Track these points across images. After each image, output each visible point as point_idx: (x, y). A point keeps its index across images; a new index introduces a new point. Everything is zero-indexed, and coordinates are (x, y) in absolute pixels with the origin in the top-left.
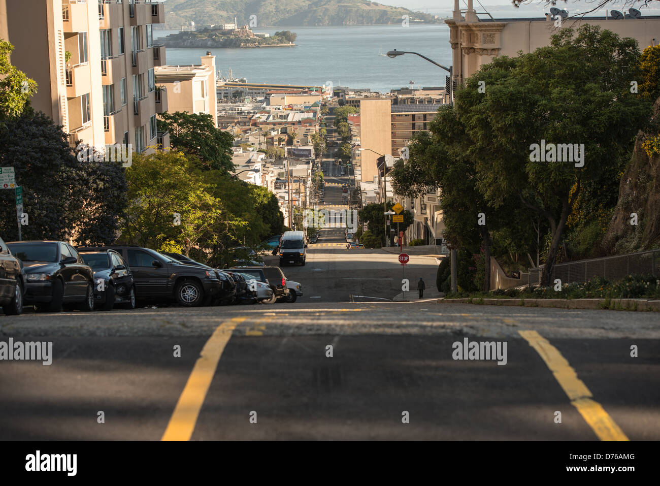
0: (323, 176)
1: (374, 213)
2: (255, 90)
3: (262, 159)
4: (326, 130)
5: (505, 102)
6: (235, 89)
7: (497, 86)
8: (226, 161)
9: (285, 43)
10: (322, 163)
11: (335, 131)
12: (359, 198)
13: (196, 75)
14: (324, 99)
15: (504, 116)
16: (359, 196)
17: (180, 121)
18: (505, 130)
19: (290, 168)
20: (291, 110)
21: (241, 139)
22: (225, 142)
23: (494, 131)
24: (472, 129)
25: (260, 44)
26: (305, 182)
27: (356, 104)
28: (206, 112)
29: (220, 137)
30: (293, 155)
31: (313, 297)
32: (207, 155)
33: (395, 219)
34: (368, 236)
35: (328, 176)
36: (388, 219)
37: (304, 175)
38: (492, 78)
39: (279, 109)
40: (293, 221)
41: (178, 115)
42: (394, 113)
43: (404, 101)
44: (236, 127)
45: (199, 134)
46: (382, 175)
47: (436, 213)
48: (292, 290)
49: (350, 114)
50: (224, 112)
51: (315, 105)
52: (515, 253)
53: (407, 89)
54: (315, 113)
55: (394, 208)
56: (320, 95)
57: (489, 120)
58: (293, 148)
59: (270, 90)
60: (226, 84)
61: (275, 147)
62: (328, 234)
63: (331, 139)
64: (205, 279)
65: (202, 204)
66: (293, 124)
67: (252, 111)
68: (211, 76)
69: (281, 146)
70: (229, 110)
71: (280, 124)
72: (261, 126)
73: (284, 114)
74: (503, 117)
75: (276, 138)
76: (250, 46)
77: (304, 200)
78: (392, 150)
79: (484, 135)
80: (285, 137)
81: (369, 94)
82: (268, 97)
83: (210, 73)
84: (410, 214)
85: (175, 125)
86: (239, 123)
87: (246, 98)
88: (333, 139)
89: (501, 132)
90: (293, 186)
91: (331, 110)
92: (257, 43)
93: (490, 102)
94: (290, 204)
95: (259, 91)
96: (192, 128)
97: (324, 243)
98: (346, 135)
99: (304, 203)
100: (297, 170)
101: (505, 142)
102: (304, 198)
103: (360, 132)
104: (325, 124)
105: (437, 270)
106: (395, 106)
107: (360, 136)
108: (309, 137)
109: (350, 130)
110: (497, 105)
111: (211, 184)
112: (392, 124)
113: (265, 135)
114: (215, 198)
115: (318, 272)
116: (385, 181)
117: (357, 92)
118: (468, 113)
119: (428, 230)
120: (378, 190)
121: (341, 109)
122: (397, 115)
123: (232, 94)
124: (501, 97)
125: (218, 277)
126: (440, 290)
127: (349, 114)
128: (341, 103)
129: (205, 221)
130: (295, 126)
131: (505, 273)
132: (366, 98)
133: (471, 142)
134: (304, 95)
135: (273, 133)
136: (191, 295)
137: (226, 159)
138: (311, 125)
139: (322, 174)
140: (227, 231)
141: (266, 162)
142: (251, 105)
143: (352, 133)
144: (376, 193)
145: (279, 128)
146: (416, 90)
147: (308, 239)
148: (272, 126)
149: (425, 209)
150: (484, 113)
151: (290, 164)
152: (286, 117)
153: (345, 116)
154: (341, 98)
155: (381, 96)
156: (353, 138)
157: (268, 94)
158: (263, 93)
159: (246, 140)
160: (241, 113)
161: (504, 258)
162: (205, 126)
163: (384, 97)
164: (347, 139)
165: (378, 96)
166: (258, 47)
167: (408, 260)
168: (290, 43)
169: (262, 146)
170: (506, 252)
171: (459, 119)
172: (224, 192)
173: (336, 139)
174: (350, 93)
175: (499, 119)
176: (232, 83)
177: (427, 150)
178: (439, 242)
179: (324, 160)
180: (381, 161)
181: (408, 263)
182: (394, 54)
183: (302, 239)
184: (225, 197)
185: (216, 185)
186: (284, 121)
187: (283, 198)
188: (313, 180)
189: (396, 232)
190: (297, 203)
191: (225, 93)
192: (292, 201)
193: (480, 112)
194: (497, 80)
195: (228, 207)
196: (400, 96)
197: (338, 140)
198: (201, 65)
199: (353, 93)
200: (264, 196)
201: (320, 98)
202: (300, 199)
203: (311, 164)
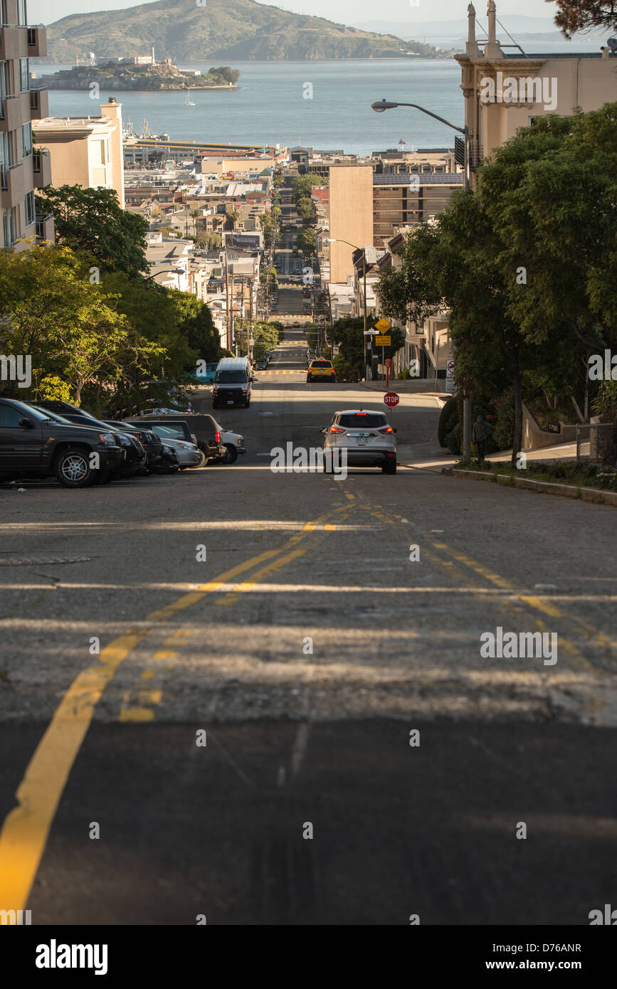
0: (275, 273)
1: (348, 331)
2: (180, 152)
3: (190, 251)
4: (281, 208)
5: (555, 186)
6: (153, 150)
7: (543, 161)
8: (136, 257)
9: (223, 84)
10: (275, 256)
11: (294, 210)
12: (326, 305)
13: (93, 132)
14: (278, 164)
15: (553, 207)
16: (327, 303)
17: (69, 199)
18: (554, 230)
19: (229, 263)
20: (232, 180)
21: (161, 221)
22: (135, 229)
23: (537, 230)
24: (504, 226)
25: (188, 86)
26: (250, 283)
27: (323, 171)
28: (108, 185)
29: (128, 222)
30: (234, 244)
31: (261, 454)
32: (109, 248)
33: (379, 342)
34: (341, 362)
35: (284, 274)
36: (369, 340)
37: (248, 272)
38: (534, 148)
39: (214, 178)
40: (234, 339)
41: (66, 190)
42: (378, 186)
43: (391, 168)
44: (153, 204)
45: (97, 217)
46: (360, 275)
47: (438, 333)
48: (229, 446)
49: (315, 186)
50: (136, 182)
51: (266, 173)
52: (553, 396)
53: (395, 151)
54: (265, 184)
55: (377, 325)
56: (271, 159)
57: (530, 213)
58: (234, 233)
59: (201, 151)
60: (139, 143)
61: (208, 233)
62: (283, 356)
63: (288, 221)
64: (99, 447)
65: (100, 323)
66: (234, 199)
67: (176, 181)
68: (116, 134)
69: (217, 231)
70: (143, 179)
71: (216, 199)
72: (188, 203)
73: (221, 186)
74: (551, 209)
75: (209, 220)
76: (174, 88)
77: (248, 309)
78: (374, 237)
79: (521, 235)
80: (223, 219)
81: (341, 158)
82: (198, 162)
83: (114, 129)
84: (400, 333)
85: (63, 204)
86: (157, 197)
87: (168, 163)
88: (291, 221)
89: (548, 233)
90: (233, 289)
91: (288, 179)
92: (183, 84)
93: (531, 187)
94: (229, 315)
95: (185, 153)
96: (86, 209)
97: (277, 369)
98: (308, 215)
99: (249, 313)
100: (239, 266)
101: (555, 248)
102: (248, 306)
103: (328, 212)
104: (280, 200)
105: (440, 414)
106: (379, 175)
107: (329, 217)
108: (257, 218)
109: (315, 209)
110: (544, 190)
111: (113, 294)
112: (374, 201)
113: (195, 215)
114: (119, 314)
115: (269, 417)
116: (365, 284)
117: (326, 154)
118: (497, 201)
119: (425, 356)
120: (353, 296)
121: (302, 180)
122: (381, 189)
123: (147, 156)
124: (550, 179)
125: (118, 441)
126: (443, 445)
127: (313, 186)
128: (303, 170)
129: (104, 347)
130: (237, 203)
131: (538, 425)
132: (337, 165)
133: (501, 246)
134: (250, 158)
135: (206, 213)
136: (78, 470)
137: (136, 254)
138: (259, 202)
139: (274, 271)
140: (135, 362)
141: (195, 255)
142: (174, 173)
143: (318, 213)
144: (350, 299)
145: (214, 205)
146: (409, 153)
147: (254, 363)
148: (204, 203)
149: (422, 327)
150: (522, 202)
151: (229, 257)
152: (224, 189)
153: (307, 189)
154: (302, 163)
155: (359, 162)
156: (319, 220)
157: (199, 157)
158: (192, 155)
159: (168, 222)
160: (160, 184)
161: (537, 402)
162: (106, 206)
163: (363, 162)
164: (311, 221)
165: (354, 162)
166: (185, 89)
167: (398, 401)
168: (231, 84)
169: (189, 231)
170: (539, 393)
171: (484, 210)
172: (132, 305)
173: (294, 221)
174: (315, 156)
175: (545, 212)
176: (148, 141)
177: (431, 252)
178: (442, 374)
179: (278, 251)
180: (359, 255)
181: (399, 404)
182: (382, 106)
183: (245, 369)
184: (133, 312)
185: (120, 295)
186: (222, 195)
187: (219, 306)
188: (262, 280)
189: (380, 358)
190: (239, 313)
191: (136, 155)
192: (231, 311)
193: (517, 201)
194: (542, 152)
195: (138, 326)
196: (386, 161)
197: (298, 222)
198: (101, 117)
199: (319, 156)
200: (191, 307)
201: (273, 163)
202: (243, 308)
203: (259, 257)
